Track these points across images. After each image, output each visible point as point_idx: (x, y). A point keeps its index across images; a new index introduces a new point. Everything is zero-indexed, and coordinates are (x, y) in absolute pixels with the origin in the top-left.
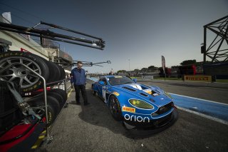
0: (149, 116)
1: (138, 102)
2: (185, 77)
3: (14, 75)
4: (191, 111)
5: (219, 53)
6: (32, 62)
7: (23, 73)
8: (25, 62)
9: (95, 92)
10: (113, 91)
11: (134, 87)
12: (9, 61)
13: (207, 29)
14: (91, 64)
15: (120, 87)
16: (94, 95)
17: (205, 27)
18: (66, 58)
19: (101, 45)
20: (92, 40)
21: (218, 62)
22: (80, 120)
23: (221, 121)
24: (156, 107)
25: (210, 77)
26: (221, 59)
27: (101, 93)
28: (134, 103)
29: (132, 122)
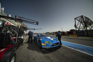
0: (50, 46)
1: (47, 42)
2: (69, 35)
3: (8, 32)
4: (66, 46)
5: (80, 27)
6: (14, 28)
7: (11, 31)
8: (12, 28)
9: (35, 40)
10: (40, 39)
11: (48, 37)
12: (7, 28)
13: (76, 20)
14: (35, 29)
15: (43, 38)
16: (34, 41)
17: (75, 19)
18: (25, 26)
19: (37, 23)
20: (34, 22)
21: (80, 30)
22: (27, 49)
23: (73, 49)
24: (52, 44)
25: (77, 35)
26: (81, 30)
27: (37, 40)
28: (46, 42)
29: (45, 49)
